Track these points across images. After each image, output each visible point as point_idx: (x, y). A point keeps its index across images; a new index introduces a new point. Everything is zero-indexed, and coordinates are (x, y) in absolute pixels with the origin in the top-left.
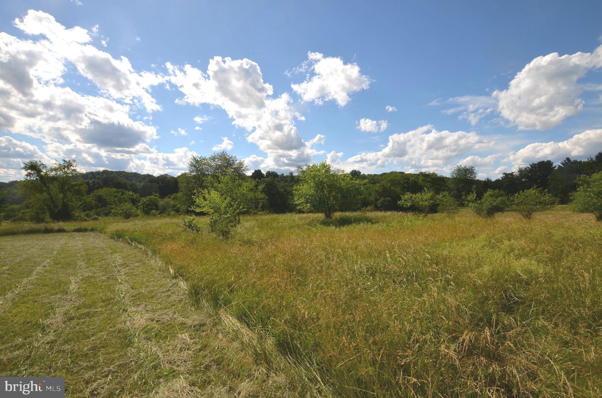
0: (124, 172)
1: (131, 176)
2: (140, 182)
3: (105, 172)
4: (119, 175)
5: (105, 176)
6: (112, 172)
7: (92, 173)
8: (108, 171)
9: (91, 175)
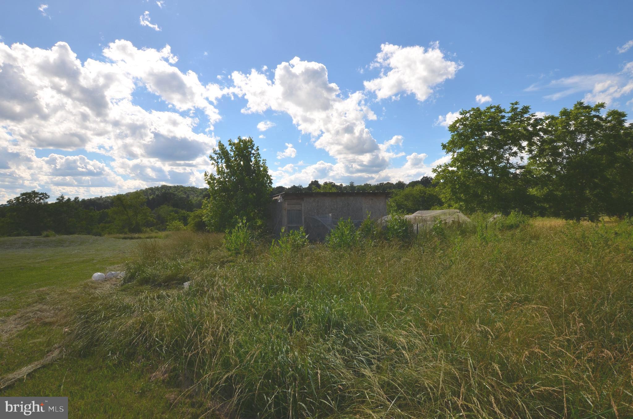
0: (182, 187)
1: (189, 191)
2: (198, 196)
3: (163, 187)
4: (177, 190)
5: (164, 191)
6: (170, 187)
7: (151, 189)
8: (166, 186)
9: (150, 191)
